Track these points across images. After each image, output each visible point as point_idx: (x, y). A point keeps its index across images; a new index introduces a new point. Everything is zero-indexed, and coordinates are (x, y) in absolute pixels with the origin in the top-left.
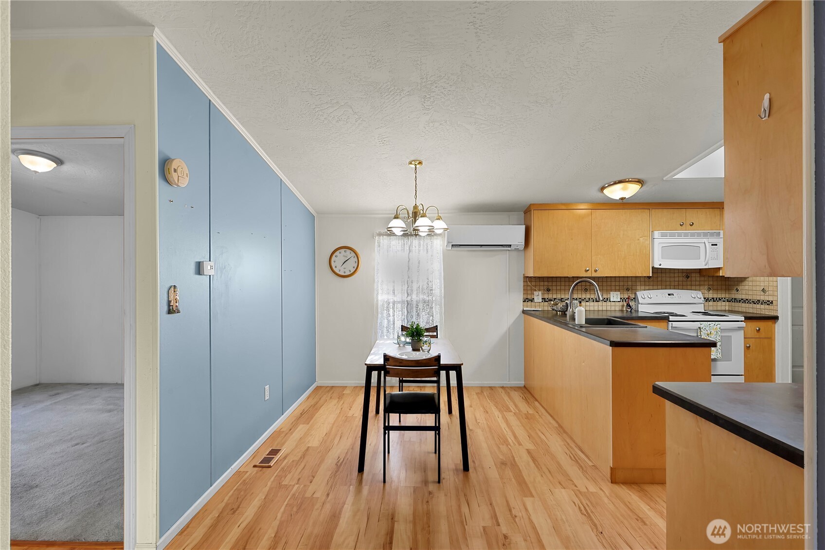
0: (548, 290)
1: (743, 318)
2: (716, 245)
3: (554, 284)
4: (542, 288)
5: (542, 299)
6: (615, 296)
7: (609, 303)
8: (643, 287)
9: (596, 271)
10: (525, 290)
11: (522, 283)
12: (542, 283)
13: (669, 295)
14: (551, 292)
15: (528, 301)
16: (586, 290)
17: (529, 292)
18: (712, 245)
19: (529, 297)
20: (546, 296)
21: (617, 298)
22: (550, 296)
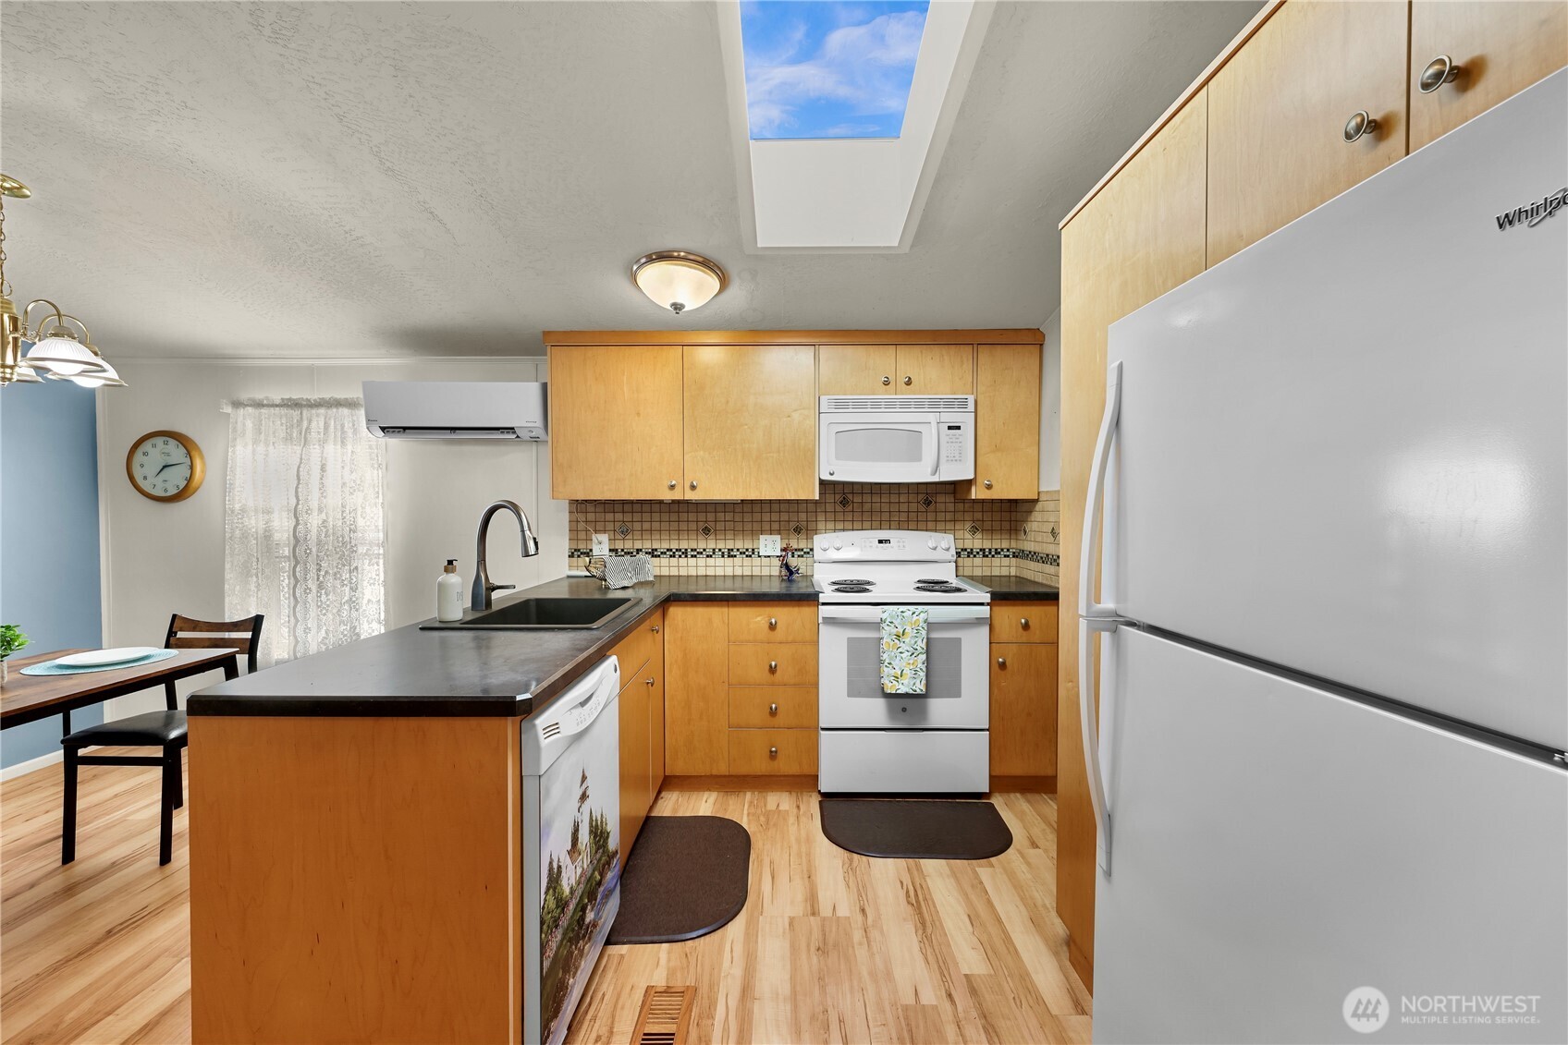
0: (625, 533)
1: (987, 598)
2: (958, 428)
3: (637, 517)
4: (610, 526)
5: (610, 550)
6: (770, 545)
7: (756, 561)
8: (830, 525)
9: (693, 487)
10: (574, 531)
11: (565, 517)
12: (610, 516)
13: (880, 542)
14: (629, 536)
15: (579, 556)
16: (706, 531)
17: (582, 535)
18: (950, 428)
19: (582, 546)
20: (619, 545)
21: (774, 549)
22: (628, 545)
